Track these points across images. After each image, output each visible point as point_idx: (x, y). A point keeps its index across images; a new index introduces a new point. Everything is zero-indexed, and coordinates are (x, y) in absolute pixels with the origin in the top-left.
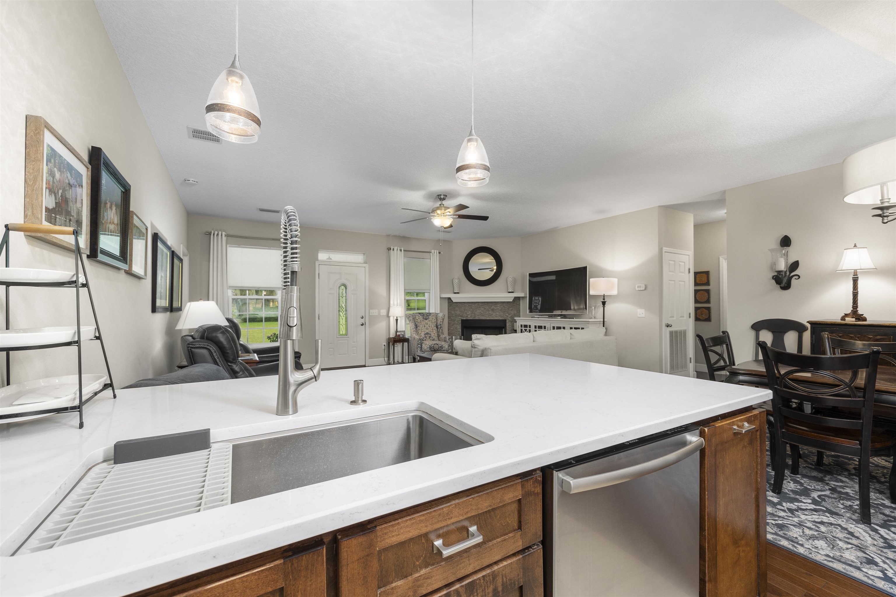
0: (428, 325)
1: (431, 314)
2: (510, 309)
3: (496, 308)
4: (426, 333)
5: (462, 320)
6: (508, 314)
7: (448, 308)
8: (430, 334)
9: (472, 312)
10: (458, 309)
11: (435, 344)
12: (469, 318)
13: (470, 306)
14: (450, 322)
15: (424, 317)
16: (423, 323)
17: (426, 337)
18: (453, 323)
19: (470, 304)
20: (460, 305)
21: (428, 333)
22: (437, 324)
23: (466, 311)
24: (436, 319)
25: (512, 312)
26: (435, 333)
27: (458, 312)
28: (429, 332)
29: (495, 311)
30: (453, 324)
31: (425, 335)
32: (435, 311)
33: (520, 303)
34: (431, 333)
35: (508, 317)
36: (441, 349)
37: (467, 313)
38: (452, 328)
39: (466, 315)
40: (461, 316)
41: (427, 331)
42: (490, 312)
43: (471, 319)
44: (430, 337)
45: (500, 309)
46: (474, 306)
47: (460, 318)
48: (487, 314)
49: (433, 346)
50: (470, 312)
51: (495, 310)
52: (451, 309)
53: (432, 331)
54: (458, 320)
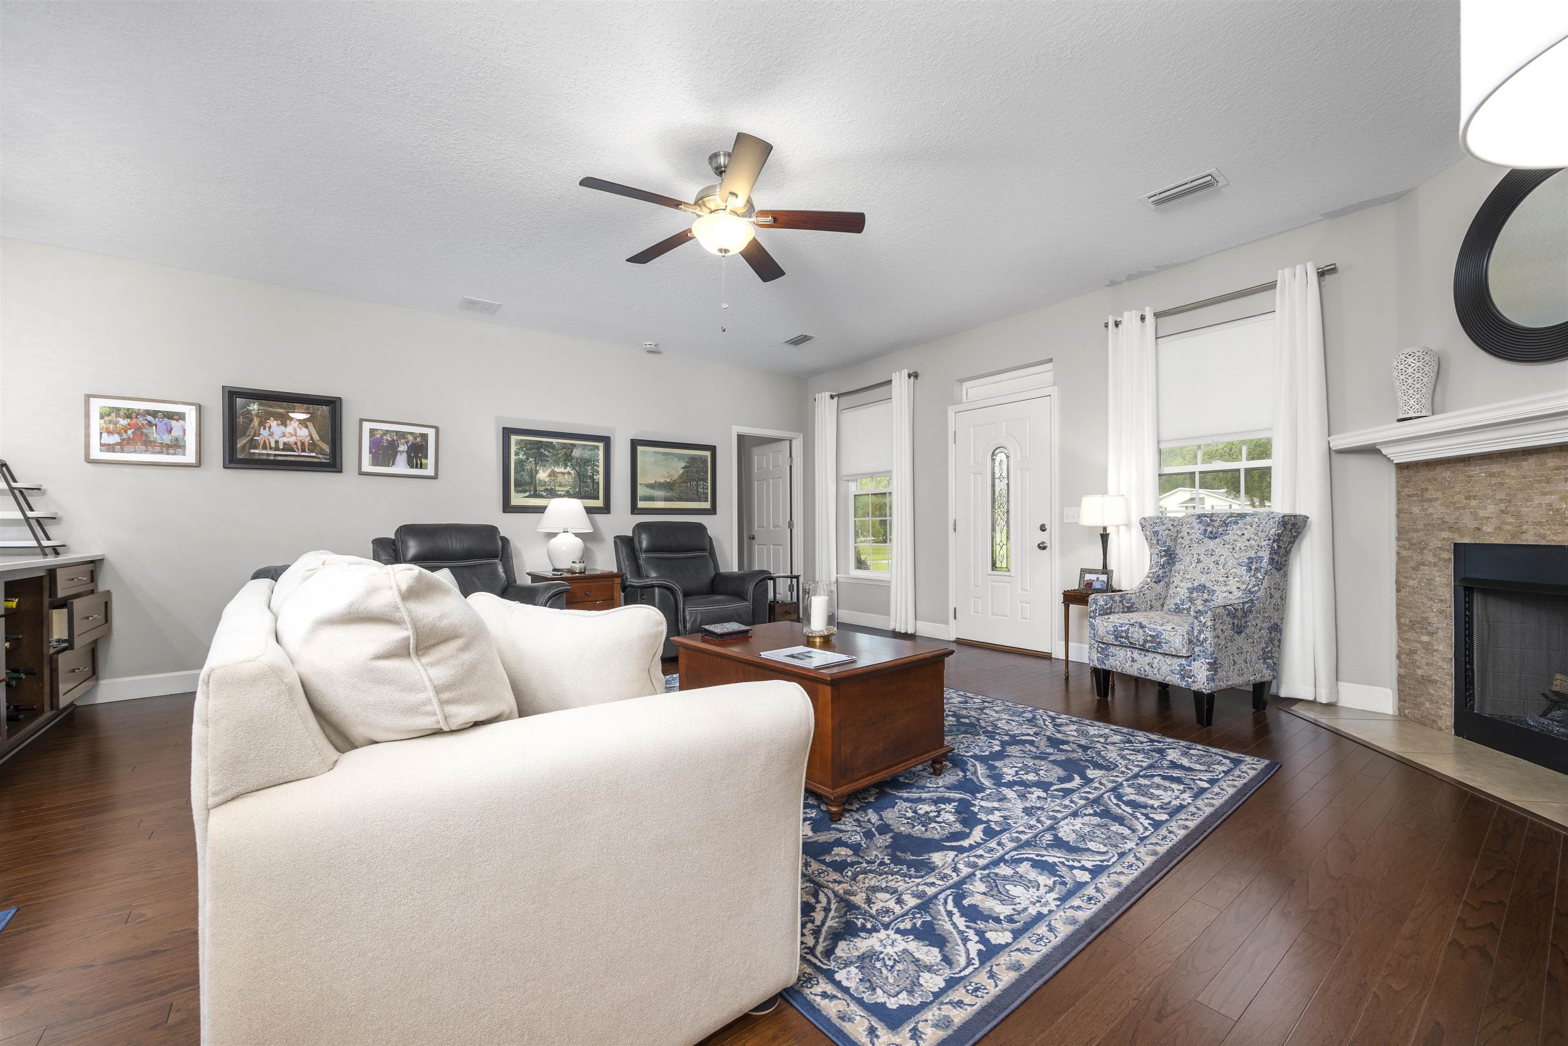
0: (1214, 558)
1: (1244, 516)
4: (1196, 584)
5: (1455, 545)
7: (1398, 493)
8: (1212, 592)
9: (1503, 506)
10: (1439, 494)
12: (1492, 535)
13: (1492, 475)
14: (1404, 553)
15: (1211, 529)
16: (1196, 549)
17: (1191, 600)
18: (1417, 557)
19: (1495, 468)
20: (1447, 474)
21: (1204, 587)
22: (1252, 554)
23: (1474, 503)
24: (1253, 538)
27: (1438, 510)
28: (1208, 584)
30: (1420, 563)
31: (1191, 593)
34: (1215, 588)
36: (1155, 648)
37: (1482, 513)
38: (1411, 583)
39: (1475, 524)
40: (1451, 529)
41: (1203, 579)
43: (1498, 541)
46: (1513, 472)
47: (1445, 534)
49: (1127, 631)
50: (1492, 509)
52: (1409, 496)
53: (1221, 579)
54: (1439, 544)
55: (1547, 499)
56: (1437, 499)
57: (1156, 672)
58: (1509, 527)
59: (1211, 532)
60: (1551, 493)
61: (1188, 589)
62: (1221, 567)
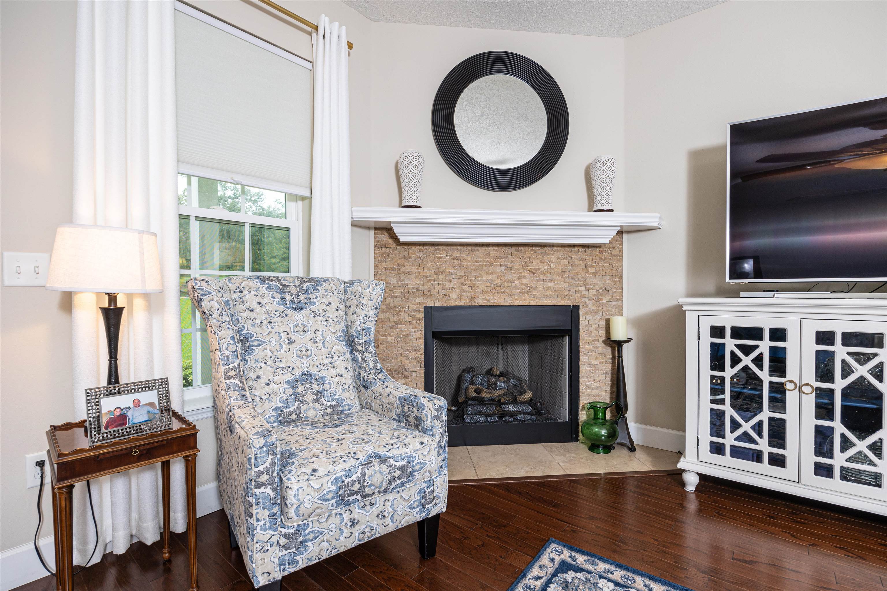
0: (309, 336)
1: (318, 281)
2: (592, 270)
3: (544, 268)
4: (297, 373)
5: (425, 307)
6: (582, 288)
7: (376, 266)
8: (321, 380)
9: (463, 280)
10: (413, 269)
11: (367, 464)
12: (454, 299)
13: (456, 258)
14: (382, 316)
15: (288, 298)
16: (280, 325)
17: (298, 397)
18: (394, 319)
19: (457, 254)
20: (421, 254)
21: (310, 375)
22: (347, 326)
23: (441, 277)
24: (342, 307)
25: (598, 282)
26: (344, 372)
27: (413, 281)
28: (313, 371)
29: (542, 277)
30: (396, 324)
31: (294, 387)
32: (333, 272)
33: (621, 251)
34: (323, 373)
35: (583, 296)
37: (447, 284)
38: (389, 339)
39: (442, 292)
40: (424, 295)
41: (304, 366)
42: (525, 281)
43: (461, 304)
44: (319, 394)
45: (559, 270)
46: (469, 258)
47: (419, 300)
48: (515, 288)
49: (361, 480)
50: (455, 282)
51: (544, 273)
52: (386, 269)
53: (326, 361)
54: (414, 307)
55: (490, 277)
56: (411, 273)
57: (388, 521)
58: (466, 294)
59: (292, 301)
60: (492, 273)
61: (288, 382)
62: (320, 346)
